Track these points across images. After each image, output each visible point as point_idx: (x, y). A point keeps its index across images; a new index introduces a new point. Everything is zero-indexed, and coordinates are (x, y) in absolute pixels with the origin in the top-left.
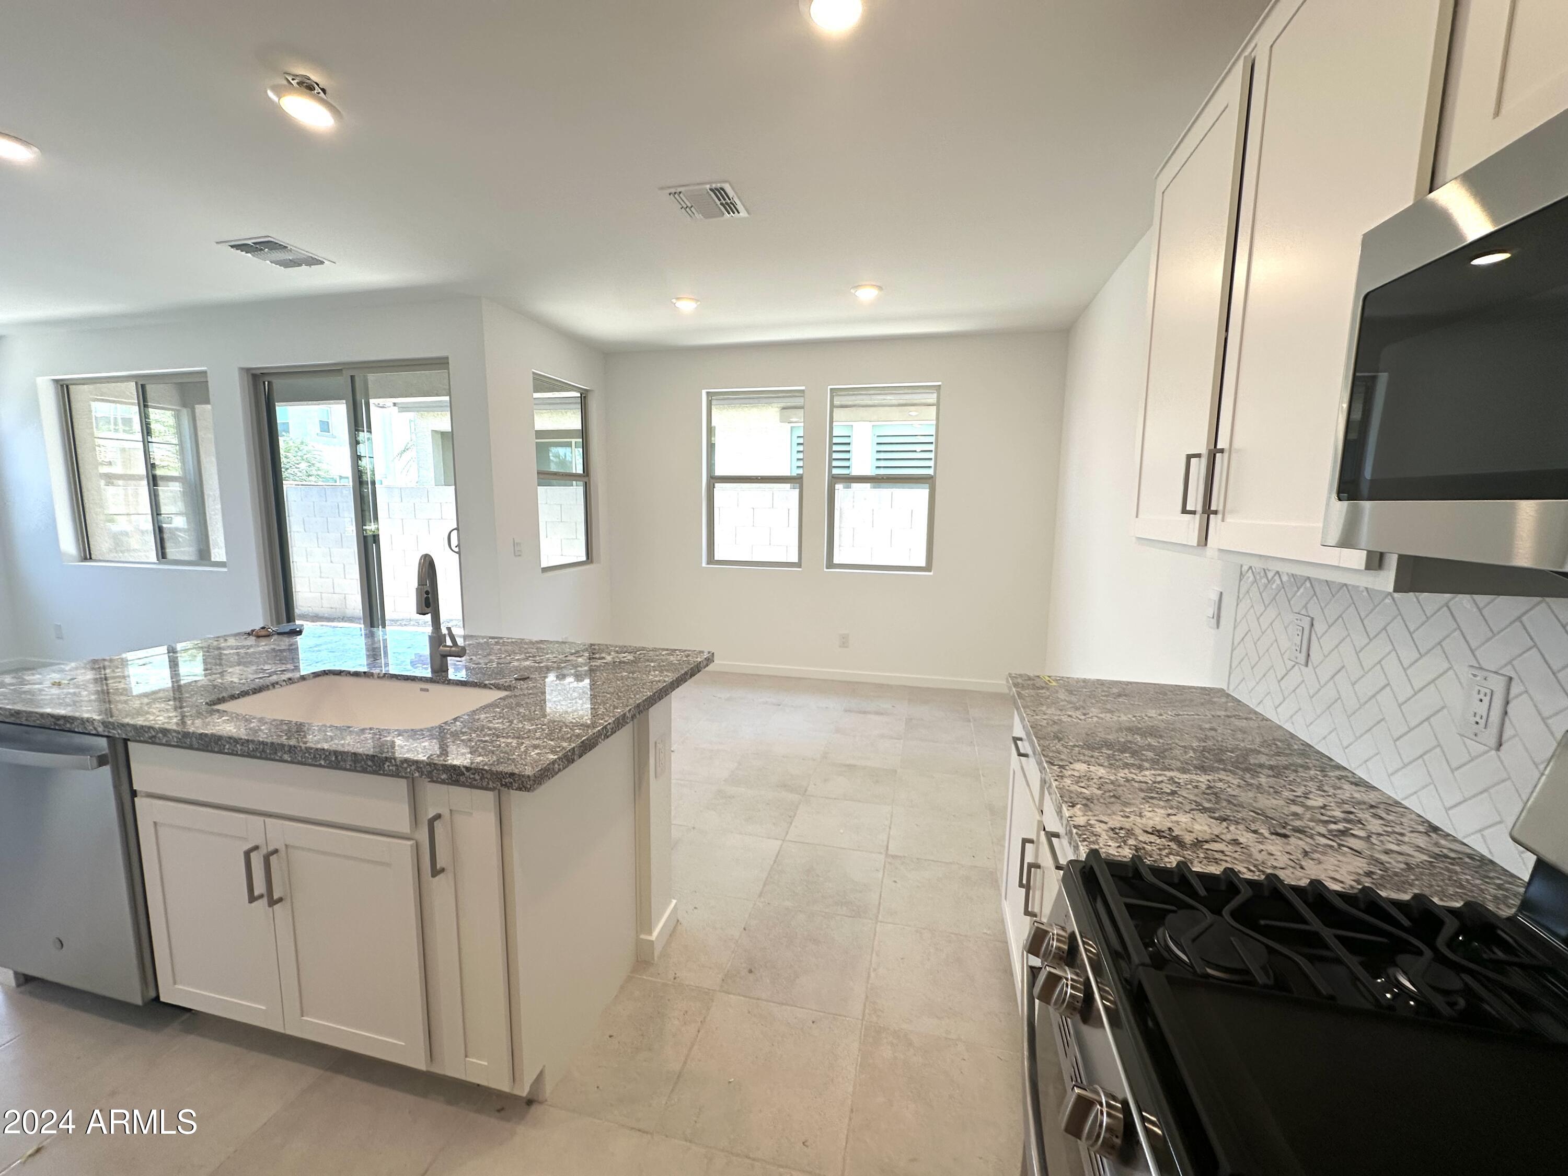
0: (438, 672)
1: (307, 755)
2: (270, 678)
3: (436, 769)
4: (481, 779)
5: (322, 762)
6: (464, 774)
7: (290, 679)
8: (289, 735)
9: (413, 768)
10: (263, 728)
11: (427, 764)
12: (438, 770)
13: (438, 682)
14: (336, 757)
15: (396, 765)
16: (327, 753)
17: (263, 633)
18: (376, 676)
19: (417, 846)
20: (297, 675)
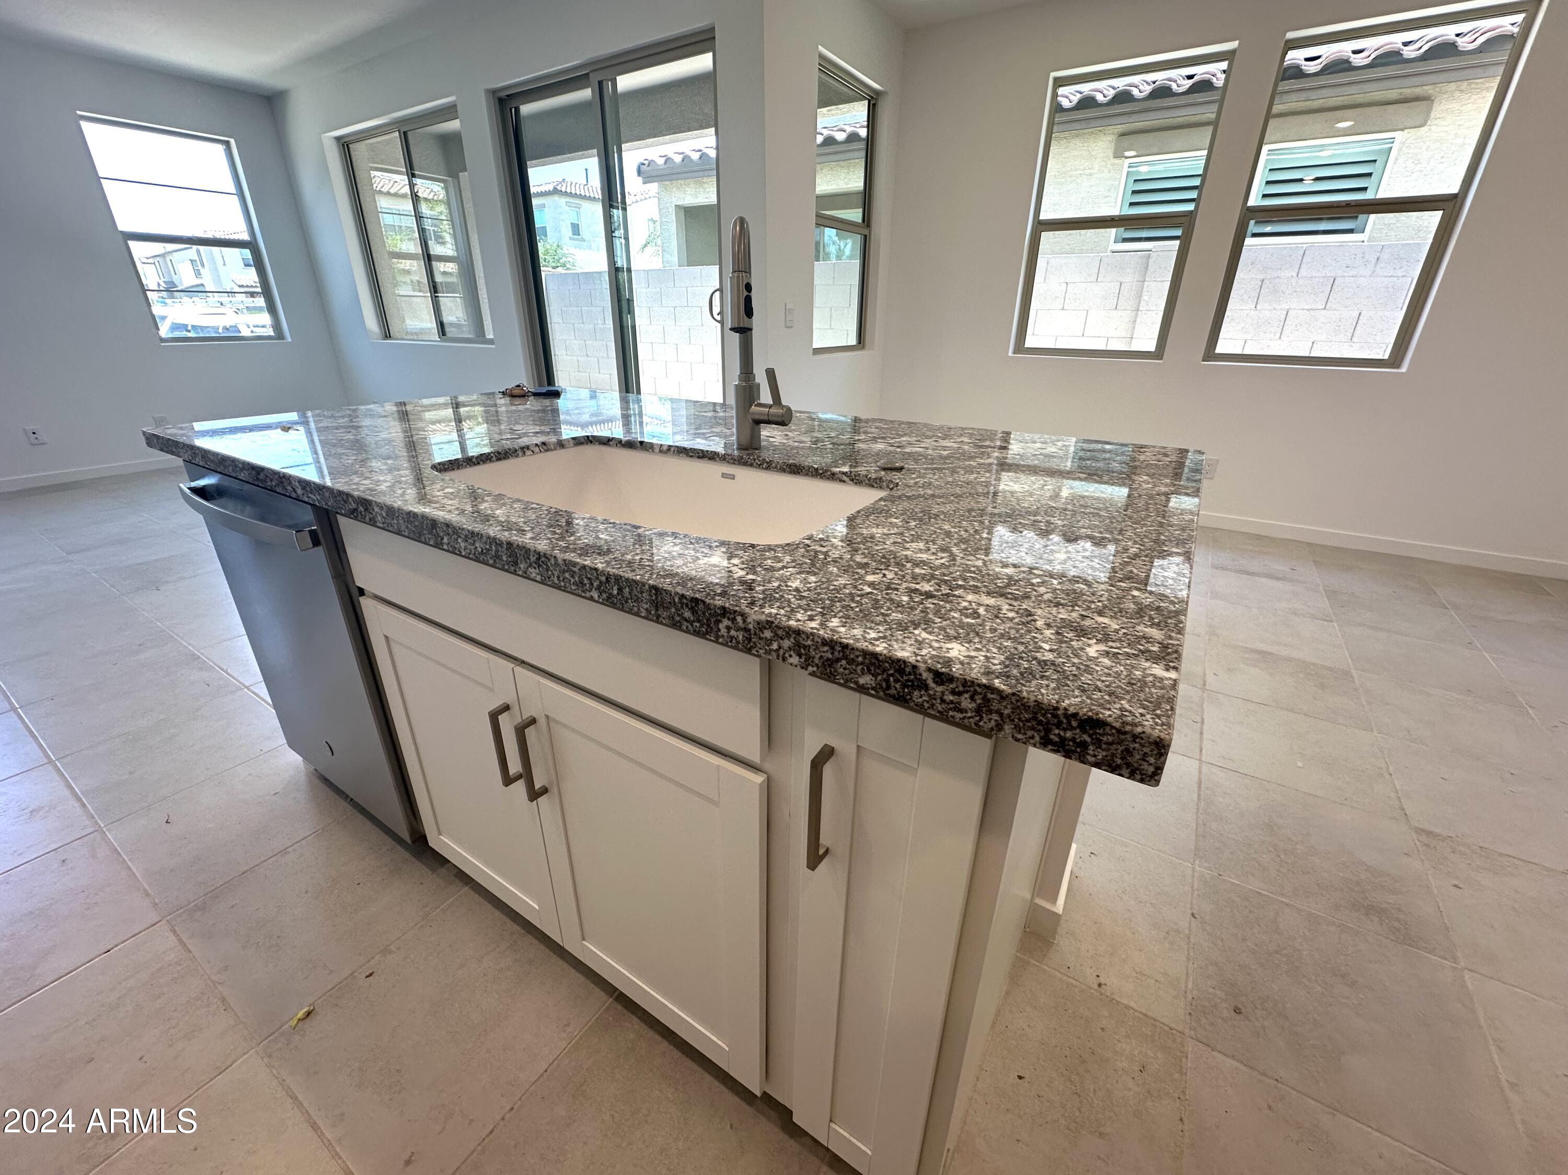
0: (746, 449)
1: (567, 575)
2: (520, 440)
3: (845, 657)
4: (978, 711)
5: (595, 595)
6: (926, 688)
7: (544, 444)
8: (537, 530)
9: (786, 643)
10: (498, 512)
11: (825, 642)
12: (851, 662)
13: (751, 465)
14: (620, 590)
15: (746, 630)
16: (603, 579)
17: (517, 392)
18: (657, 450)
19: (770, 792)
20: (553, 439)
